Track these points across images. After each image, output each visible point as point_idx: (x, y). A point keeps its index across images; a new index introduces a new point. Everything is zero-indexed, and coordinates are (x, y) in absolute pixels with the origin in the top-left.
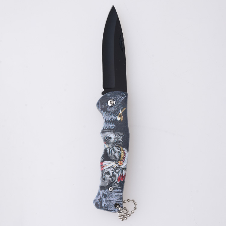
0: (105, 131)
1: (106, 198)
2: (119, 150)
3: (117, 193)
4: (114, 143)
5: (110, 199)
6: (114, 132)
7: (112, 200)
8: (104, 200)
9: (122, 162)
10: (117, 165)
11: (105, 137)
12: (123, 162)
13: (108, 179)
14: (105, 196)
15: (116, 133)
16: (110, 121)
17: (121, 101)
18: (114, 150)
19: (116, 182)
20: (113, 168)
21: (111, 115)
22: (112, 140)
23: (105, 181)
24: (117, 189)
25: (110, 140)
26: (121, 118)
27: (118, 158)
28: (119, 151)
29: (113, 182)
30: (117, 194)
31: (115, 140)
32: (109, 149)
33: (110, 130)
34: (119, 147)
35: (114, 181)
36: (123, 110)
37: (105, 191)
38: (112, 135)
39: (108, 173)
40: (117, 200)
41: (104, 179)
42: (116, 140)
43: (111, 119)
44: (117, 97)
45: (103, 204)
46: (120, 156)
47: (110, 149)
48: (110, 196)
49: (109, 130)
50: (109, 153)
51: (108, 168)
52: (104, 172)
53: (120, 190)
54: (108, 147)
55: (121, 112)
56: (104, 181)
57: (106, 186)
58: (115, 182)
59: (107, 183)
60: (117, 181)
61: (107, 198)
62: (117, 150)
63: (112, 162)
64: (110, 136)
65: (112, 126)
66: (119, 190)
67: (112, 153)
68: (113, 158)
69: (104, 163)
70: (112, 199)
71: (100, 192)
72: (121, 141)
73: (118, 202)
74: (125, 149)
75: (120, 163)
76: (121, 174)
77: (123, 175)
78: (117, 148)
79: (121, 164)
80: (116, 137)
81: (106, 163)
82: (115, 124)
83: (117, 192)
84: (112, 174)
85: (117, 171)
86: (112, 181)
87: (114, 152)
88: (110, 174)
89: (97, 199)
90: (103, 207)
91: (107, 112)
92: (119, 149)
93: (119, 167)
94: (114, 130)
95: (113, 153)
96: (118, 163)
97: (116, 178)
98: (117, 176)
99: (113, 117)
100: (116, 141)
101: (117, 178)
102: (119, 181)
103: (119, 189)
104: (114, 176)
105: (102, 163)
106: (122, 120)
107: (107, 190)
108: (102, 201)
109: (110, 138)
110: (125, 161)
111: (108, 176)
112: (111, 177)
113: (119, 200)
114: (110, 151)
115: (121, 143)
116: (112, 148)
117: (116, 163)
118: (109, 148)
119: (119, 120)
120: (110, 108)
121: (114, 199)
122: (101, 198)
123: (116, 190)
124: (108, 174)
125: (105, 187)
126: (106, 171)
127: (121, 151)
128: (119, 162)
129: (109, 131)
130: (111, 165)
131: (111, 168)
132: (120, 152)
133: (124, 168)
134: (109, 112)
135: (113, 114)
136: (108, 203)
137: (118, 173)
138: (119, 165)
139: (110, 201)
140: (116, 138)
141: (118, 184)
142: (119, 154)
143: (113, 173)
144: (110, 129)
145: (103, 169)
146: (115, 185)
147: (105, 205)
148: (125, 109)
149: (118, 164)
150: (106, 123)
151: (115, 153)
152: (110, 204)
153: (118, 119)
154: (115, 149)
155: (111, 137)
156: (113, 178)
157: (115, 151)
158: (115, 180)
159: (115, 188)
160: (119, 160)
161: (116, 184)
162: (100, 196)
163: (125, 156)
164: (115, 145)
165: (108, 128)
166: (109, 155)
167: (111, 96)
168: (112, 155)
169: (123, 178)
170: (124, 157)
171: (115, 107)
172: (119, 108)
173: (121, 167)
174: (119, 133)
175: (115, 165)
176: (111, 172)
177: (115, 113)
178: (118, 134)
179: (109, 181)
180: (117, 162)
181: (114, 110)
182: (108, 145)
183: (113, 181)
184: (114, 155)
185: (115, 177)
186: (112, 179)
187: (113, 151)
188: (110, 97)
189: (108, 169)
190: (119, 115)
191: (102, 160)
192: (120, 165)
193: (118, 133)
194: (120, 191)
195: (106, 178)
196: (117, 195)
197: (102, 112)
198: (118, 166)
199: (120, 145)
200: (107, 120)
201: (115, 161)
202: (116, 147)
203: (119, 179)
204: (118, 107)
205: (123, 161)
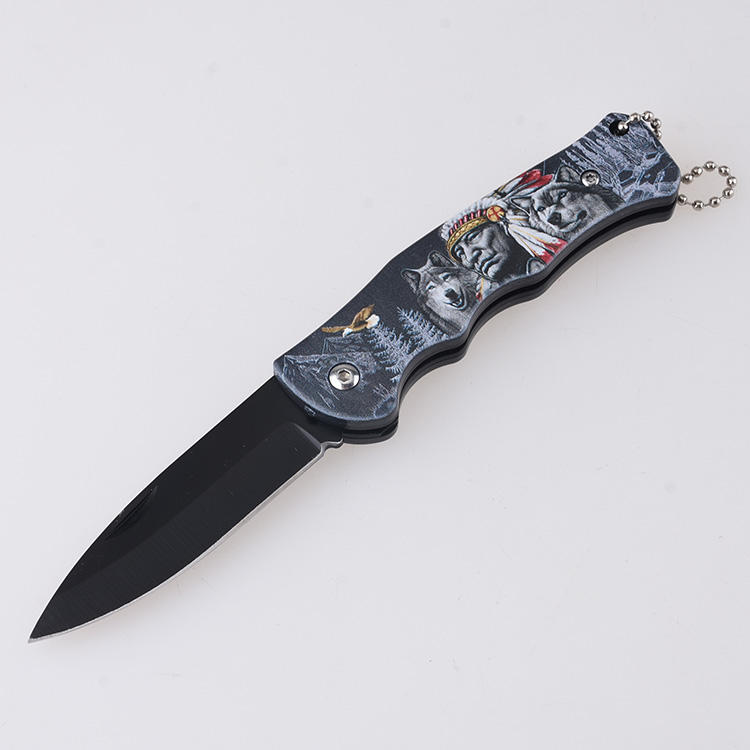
0: (443, 325)
1: (626, 168)
2: (463, 245)
3: (584, 155)
4: (456, 274)
5: (621, 158)
6: (425, 298)
7: (618, 150)
8: (638, 170)
9: (490, 212)
10: (510, 215)
11: (462, 310)
12: (486, 210)
13: (571, 207)
14: (626, 177)
15: (422, 293)
16: (401, 336)
17: (314, 358)
18: (475, 260)
19: (559, 179)
20: (527, 220)
21: (383, 349)
22: (453, 284)
23: (586, 209)
24: (573, 163)
25: (457, 291)
26: (366, 316)
27: (486, 232)
28: (467, 244)
29: (569, 188)
30: (588, 153)
31: (445, 278)
32: (486, 271)
33: (429, 315)
34: (454, 254)
35: (561, 187)
36: (337, 329)
37: (611, 185)
38: (438, 297)
39: (555, 219)
40: (603, 140)
41: (582, 214)
42: (441, 276)
43: (392, 339)
44: (314, 377)
45: (652, 162)
46: (478, 230)
47: (483, 269)
48: (613, 164)
49: (432, 317)
50: (496, 262)
51: (541, 230)
52: (563, 230)
53: (569, 154)
54: (481, 280)
55: (347, 330)
56: (588, 213)
57: (596, 196)
58: (559, 184)
59: (585, 200)
60: (553, 183)
61: (626, 166)
62: (466, 250)
63: (513, 235)
64: (448, 300)
65: (411, 320)
66: (574, 158)
67: (488, 256)
68: (500, 242)
69: (540, 252)
70: (614, 153)
71: (630, 195)
72: (429, 262)
73: (605, 134)
74: (444, 235)
75: (495, 213)
76: (522, 189)
77: (520, 182)
78: (463, 256)
79: (497, 209)
80: (431, 283)
81: (534, 248)
82: (398, 315)
83: (583, 157)
84: (547, 209)
85: (525, 204)
86: (566, 193)
87: (480, 254)
88: (555, 214)
89: (657, 187)
90: (660, 155)
91: (384, 366)
92: (462, 249)
93: (509, 208)
94: (419, 304)
95: (485, 254)
96: (499, 218)
97: (549, 190)
98: (540, 191)
99: (383, 338)
100: (445, 274)
101: (544, 188)
102: (549, 176)
103: (568, 160)
104: (547, 200)
105: (545, 256)
106: (367, 311)
107: (605, 185)
108: (647, 172)
109: (451, 294)
110: (478, 208)
111: (563, 212)
112: (559, 205)
113: (599, 135)
114: (489, 266)
115: (438, 256)
116: (473, 267)
117: (507, 223)
118: (482, 274)
119: (374, 315)
120: (364, 368)
121: (608, 149)
122: (643, 181)
123: (580, 163)
124: (557, 218)
125: (601, 196)
126: (556, 228)
127: (459, 241)
128: (494, 219)
129: (435, 314)
130: (526, 232)
131: (533, 224)
132: (466, 240)
133: (499, 194)
134: (377, 359)
135: (374, 344)
136: (638, 154)
137: (530, 198)
138: (506, 212)
139: (625, 153)
140: (437, 281)
141: (560, 172)
142: (474, 236)
143: (541, 209)
144: (427, 317)
145: (557, 241)
146: (571, 177)
147: (649, 157)
148: (328, 330)
149: (505, 216)
150: (418, 340)
151: (479, 249)
152: (634, 148)
153: (374, 320)
154: (469, 258)
155: (447, 296)
156: (556, 199)
157: (475, 253)
158: (553, 188)
159: (580, 171)
160: (489, 223)
161: (565, 176)
162: (638, 189)
163: (462, 220)
164: (457, 267)
165: (428, 326)
166: (504, 258)
167: (326, 395)
168: (495, 253)
169: (530, 175)
170: (468, 220)
171: (347, 356)
172: (339, 344)
173: (501, 203)
174: (413, 285)
175: (517, 222)
176: (545, 216)
177: (366, 341)
178: (417, 285)
179: (572, 199)
180: (502, 223)
181: (359, 350)
182: (476, 285)
183: (564, 190)
184: (490, 245)
185: (548, 194)
186: (560, 198)
187: (481, 259)
188: (331, 397)
189: (544, 228)
190: (362, 327)
191: (533, 265)
192: (502, 210)
193: (417, 288)
194: (573, 154)
195: (577, 214)
196: (591, 150)
197: (397, 378)
198: (510, 212)
199: (445, 255)
200: (408, 348)
201: (502, 230)
202: (460, 260)
203: (542, 182)
204: (340, 351)
205: (482, 211)
